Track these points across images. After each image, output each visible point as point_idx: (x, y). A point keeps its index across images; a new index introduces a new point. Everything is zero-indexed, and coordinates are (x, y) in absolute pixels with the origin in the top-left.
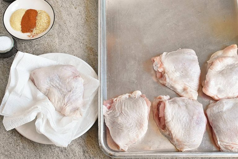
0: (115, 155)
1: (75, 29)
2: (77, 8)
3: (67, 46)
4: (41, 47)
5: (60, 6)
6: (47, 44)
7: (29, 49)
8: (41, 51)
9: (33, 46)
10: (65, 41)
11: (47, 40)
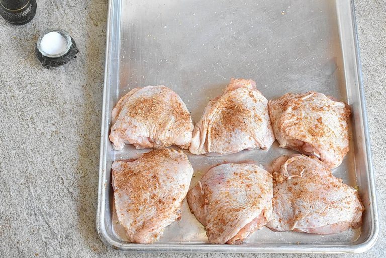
0: (122, 247)
1: (94, 58)
2: (98, 25)
3: (79, 88)
4: (37, 89)
5: (71, 20)
6: (46, 82)
7: (17, 91)
8: (36, 94)
9: (24, 85)
10: (77, 79)
11: (48, 76)
